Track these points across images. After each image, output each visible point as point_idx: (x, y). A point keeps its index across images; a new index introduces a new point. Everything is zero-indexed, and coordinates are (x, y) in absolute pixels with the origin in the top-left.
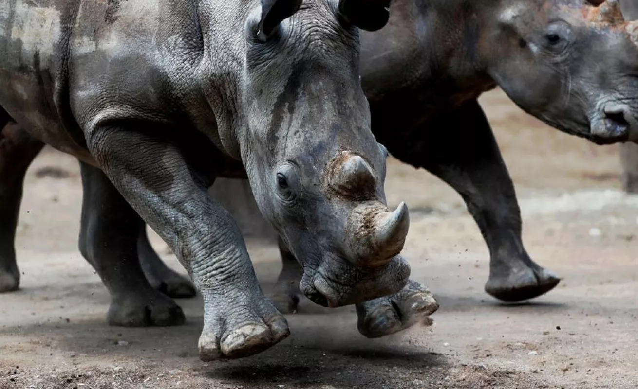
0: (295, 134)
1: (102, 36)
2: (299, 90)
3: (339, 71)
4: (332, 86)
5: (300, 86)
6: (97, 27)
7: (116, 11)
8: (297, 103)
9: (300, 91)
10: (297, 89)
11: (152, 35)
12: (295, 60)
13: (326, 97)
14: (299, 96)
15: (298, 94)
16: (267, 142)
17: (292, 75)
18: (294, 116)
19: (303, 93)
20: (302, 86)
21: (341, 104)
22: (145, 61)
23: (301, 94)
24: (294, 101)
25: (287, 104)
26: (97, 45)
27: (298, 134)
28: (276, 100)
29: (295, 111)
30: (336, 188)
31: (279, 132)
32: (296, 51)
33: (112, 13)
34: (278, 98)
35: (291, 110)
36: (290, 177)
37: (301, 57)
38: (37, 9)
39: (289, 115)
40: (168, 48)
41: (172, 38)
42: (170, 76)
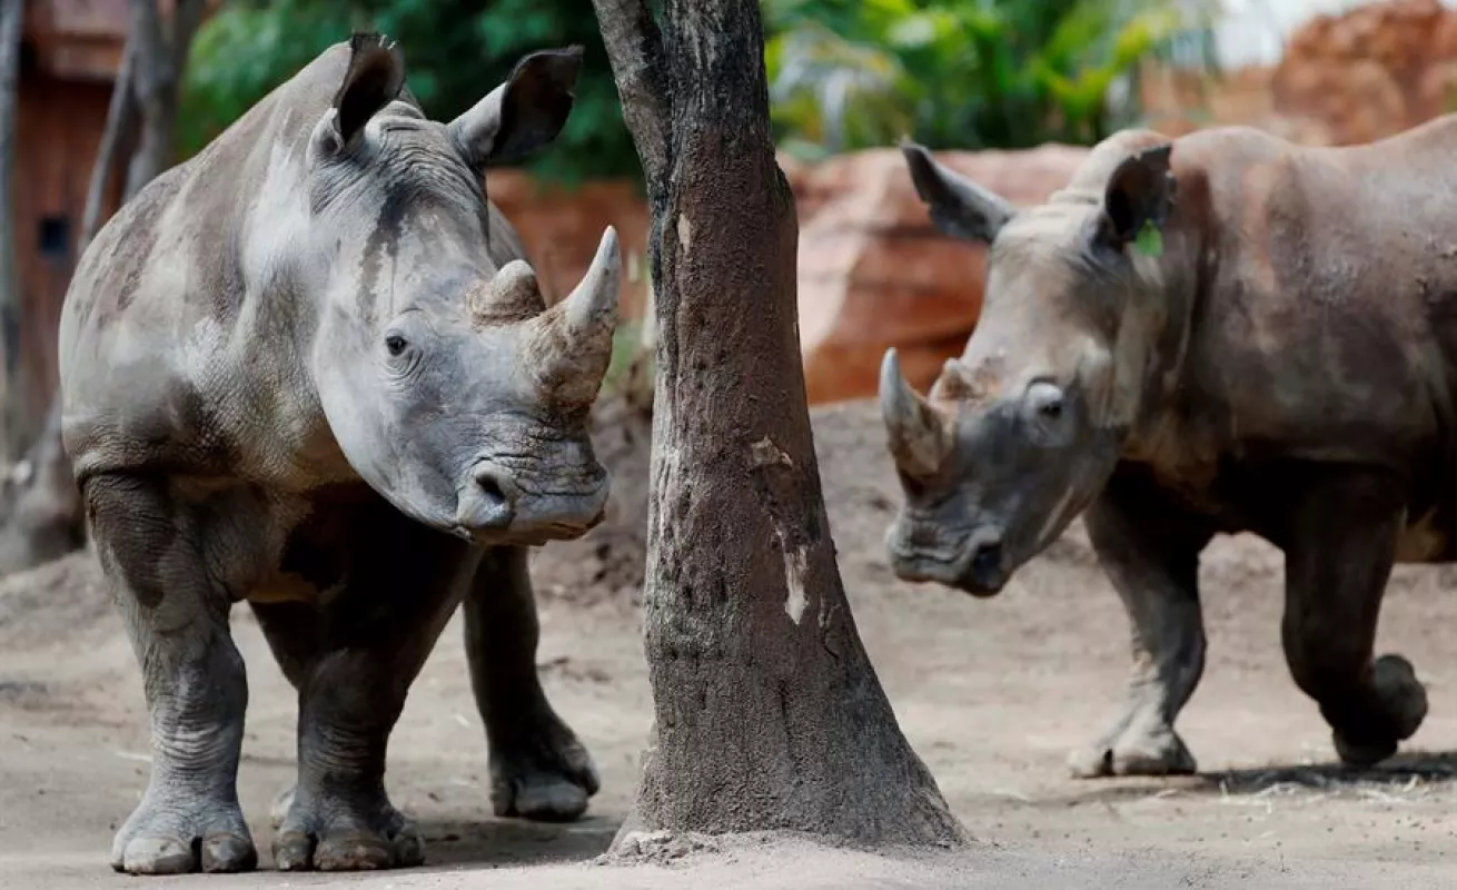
0: (406, 279)
2: (402, 224)
5: (401, 218)
7: (134, 288)
8: (400, 241)
9: (404, 225)
10: (398, 222)
11: (173, 323)
12: (388, 183)
14: (403, 232)
15: (401, 229)
16: (358, 308)
17: (387, 205)
18: (399, 258)
19: (410, 229)
20: (406, 219)
22: (162, 366)
23: (405, 230)
24: (396, 239)
25: (385, 246)
27: (410, 279)
28: (365, 244)
29: (400, 251)
30: (488, 312)
31: (376, 288)
32: (389, 171)
33: (129, 293)
34: (368, 240)
35: (393, 252)
36: (408, 327)
37: (398, 179)
39: (390, 259)
40: (193, 339)
41: (200, 324)
42: (195, 384)
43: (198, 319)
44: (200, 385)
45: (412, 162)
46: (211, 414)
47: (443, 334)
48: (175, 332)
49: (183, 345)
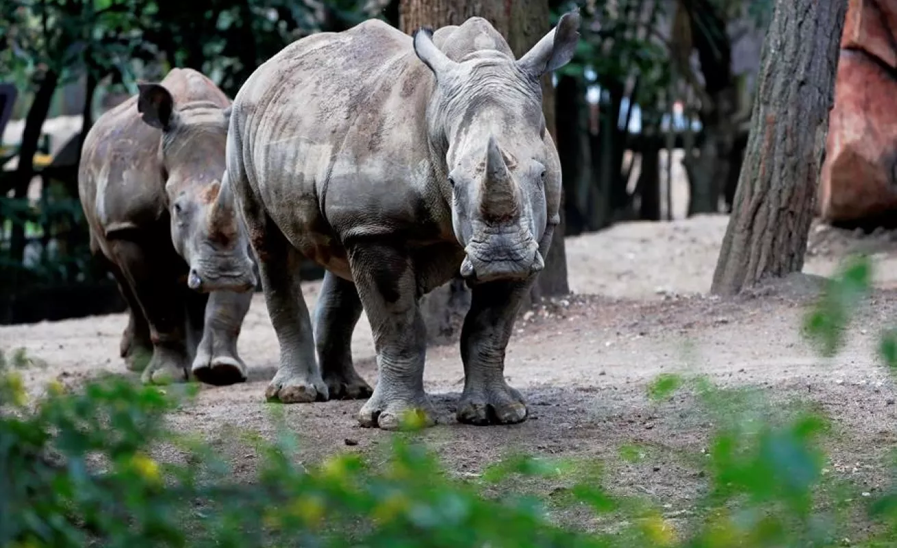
0: (466, 147)
1: (363, 162)
3: (510, 107)
4: (502, 115)
5: (474, 114)
6: (360, 153)
7: (379, 143)
8: (471, 127)
9: (474, 118)
10: (472, 116)
11: (408, 162)
12: (471, 97)
13: (495, 121)
15: (472, 120)
17: (469, 107)
18: (468, 136)
19: (477, 120)
20: (476, 114)
21: (507, 128)
22: (404, 184)
23: (474, 120)
24: (469, 126)
25: (464, 129)
26: (358, 169)
28: (457, 129)
29: (469, 132)
32: (472, 91)
33: (376, 144)
34: (458, 126)
35: (466, 133)
36: (454, 174)
37: (476, 94)
38: (315, 146)
39: (464, 136)
40: (419, 170)
41: (421, 163)
42: (422, 193)
43: (420, 160)
44: (424, 194)
45: (485, 85)
46: (429, 209)
47: (465, 178)
48: (409, 167)
49: (414, 173)
